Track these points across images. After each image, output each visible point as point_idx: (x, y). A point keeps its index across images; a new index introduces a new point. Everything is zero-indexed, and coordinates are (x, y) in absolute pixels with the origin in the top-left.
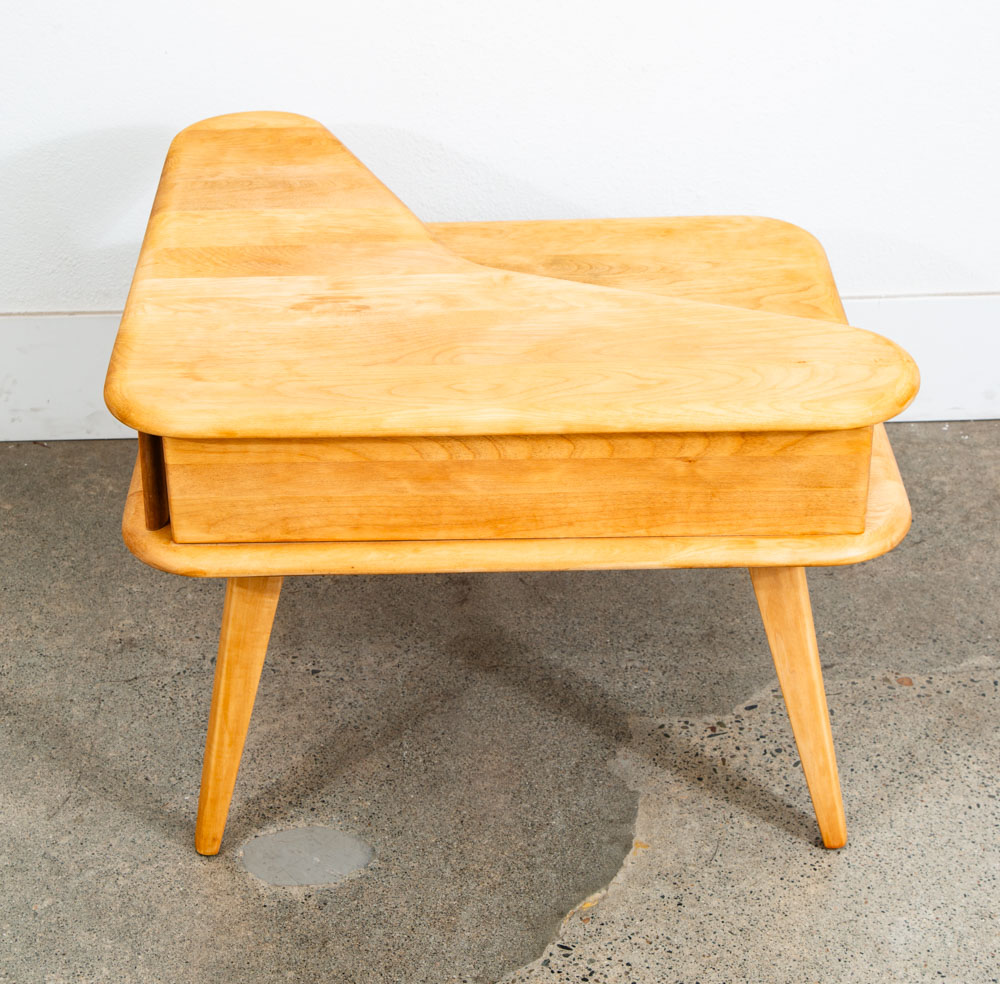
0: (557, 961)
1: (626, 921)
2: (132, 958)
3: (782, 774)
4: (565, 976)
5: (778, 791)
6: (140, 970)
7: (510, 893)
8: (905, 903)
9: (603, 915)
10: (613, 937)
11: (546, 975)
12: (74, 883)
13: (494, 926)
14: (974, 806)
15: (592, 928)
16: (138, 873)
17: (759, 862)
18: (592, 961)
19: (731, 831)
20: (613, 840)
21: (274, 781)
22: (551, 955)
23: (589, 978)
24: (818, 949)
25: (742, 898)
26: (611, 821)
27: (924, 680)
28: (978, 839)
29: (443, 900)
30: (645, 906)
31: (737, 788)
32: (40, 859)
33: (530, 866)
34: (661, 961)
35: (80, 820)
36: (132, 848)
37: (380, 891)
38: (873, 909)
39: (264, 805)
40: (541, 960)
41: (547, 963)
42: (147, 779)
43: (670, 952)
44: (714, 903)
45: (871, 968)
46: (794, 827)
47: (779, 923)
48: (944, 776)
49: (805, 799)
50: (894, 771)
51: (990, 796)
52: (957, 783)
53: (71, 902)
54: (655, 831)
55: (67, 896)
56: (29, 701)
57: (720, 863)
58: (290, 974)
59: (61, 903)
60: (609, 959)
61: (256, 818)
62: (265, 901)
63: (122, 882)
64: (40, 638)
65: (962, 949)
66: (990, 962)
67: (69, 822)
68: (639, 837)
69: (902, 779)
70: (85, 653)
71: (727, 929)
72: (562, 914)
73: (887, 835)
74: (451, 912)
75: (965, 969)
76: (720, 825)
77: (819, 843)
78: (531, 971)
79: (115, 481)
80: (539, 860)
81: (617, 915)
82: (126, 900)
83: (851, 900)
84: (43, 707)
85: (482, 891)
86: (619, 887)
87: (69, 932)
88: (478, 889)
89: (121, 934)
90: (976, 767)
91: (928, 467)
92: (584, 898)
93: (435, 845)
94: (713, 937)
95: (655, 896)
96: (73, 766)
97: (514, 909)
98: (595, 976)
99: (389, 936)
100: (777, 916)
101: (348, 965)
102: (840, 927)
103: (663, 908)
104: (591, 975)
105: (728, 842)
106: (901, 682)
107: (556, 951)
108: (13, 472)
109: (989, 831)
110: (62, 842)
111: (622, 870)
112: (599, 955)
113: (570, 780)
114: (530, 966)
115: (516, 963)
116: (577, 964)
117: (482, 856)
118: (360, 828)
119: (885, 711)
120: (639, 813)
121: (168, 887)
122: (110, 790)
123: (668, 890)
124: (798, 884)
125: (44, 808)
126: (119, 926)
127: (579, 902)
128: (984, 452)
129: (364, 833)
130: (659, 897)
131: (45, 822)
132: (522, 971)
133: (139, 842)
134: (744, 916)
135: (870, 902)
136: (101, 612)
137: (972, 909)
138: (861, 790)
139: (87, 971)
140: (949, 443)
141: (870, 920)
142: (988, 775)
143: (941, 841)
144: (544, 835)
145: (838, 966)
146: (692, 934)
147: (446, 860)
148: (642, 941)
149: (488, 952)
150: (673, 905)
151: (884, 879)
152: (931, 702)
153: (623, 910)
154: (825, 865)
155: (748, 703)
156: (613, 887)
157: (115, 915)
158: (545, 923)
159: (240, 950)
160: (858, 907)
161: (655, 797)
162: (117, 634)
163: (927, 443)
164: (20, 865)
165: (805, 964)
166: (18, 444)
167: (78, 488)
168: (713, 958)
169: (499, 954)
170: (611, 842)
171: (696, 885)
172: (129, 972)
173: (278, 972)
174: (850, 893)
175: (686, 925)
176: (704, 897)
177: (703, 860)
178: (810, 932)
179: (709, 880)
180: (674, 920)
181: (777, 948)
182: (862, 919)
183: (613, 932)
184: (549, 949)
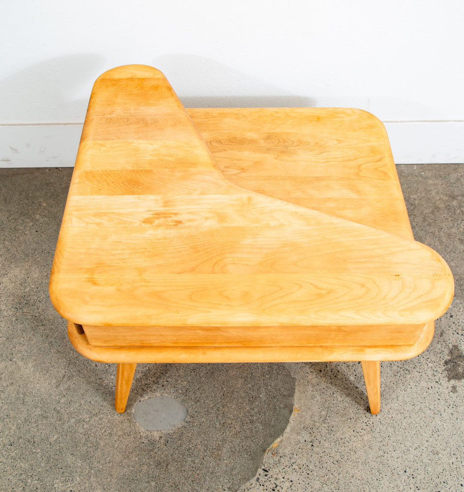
0: (262, 479)
1: (291, 455)
2: (89, 472)
3: (354, 368)
4: (265, 488)
5: (352, 378)
6: (92, 479)
7: (243, 438)
8: (403, 446)
9: (281, 451)
10: (285, 464)
11: (257, 487)
13: (236, 457)
14: (430, 388)
15: (277, 458)
16: (92, 421)
17: (345, 421)
18: (276, 479)
19: (333, 402)
20: (286, 406)
21: (147, 368)
22: (260, 475)
23: (275, 489)
24: (369, 473)
26: (284, 396)
28: (432, 407)
29: (216, 441)
30: (298, 447)
31: (336, 377)
32: (53, 411)
33: (252, 422)
34: (304, 480)
35: (68, 389)
36: (90, 406)
37: (190, 435)
38: (390, 449)
39: (143, 383)
40: (255, 478)
41: (258, 479)
42: (96, 365)
43: (308, 474)
44: (326, 445)
45: (390, 485)
46: (358, 400)
47: (353, 457)
48: (418, 369)
49: (363, 383)
50: (398, 367)
51: (437, 382)
52: (423, 374)
53: (65, 437)
54: (302, 401)
55: (64, 433)
56: (50, 317)
57: (329, 421)
58: (153, 484)
59: (61, 437)
60: (284, 478)
61: (140, 390)
62: (143, 440)
63: (85, 426)
65: (426, 473)
66: (437, 481)
67: (65, 390)
68: (296, 406)
69: (402, 372)
71: (332, 461)
72: (264, 451)
73: (396, 405)
74: (219, 449)
75: (428, 485)
76: (329, 399)
77: (368, 409)
78: (252, 484)
80: (255, 418)
81: (287, 451)
82: (87, 437)
83: (381, 444)
84: (56, 321)
85: (232, 436)
86: (288, 435)
87: (64, 455)
88: (230, 435)
89: (86, 457)
90: (430, 365)
91: (409, 190)
92: (273, 441)
93: (212, 408)
94: (326, 465)
95: (302, 441)
96: (67, 357)
97: (245, 447)
98: (278, 488)
99: (193, 462)
100: (352, 453)
101: (177, 479)
102: (377, 460)
103: (306, 447)
104: (276, 487)
105: (332, 409)
107: (262, 472)
109: (436, 402)
111: (289, 425)
112: (279, 475)
113: (268, 370)
114: (251, 481)
115: (245, 479)
116: (270, 481)
117: (232, 415)
118: (183, 397)
120: (296, 391)
121: (104, 430)
122: (81, 371)
123: (307, 437)
124: (360, 434)
125: (55, 381)
126: (84, 452)
127: (271, 443)
128: (430, 182)
129: (183, 401)
130: (304, 441)
131: (55, 389)
132: (248, 484)
133: (93, 403)
134: (339, 453)
135: (389, 445)
137: (430, 449)
138: (385, 378)
139: (71, 479)
140: (416, 176)
141: (390, 456)
142: (435, 370)
143: (417, 408)
144: (257, 403)
145: (376, 483)
146: (317, 463)
147: (217, 417)
148: (297, 467)
149: (234, 472)
150: (309, 446)
151: (395, 431)
153: (289, 448)
154: (371, 423)
156: (285, 435)
157: (82, 446)
158: (257, 456)
159: (133, 469)
160: (384, 448)
161: (302, 381)
163: (408, 176)
164: (45, 415)
165: (363, 482)
166: (50, 169)
168: (326, 478)
169: (238, 474)
170: (284, 408)
171: (319, 434)
172: (88, 480)
173: (148, 482)
174: (381, 439)
175: (315, 458)
176: (322, 441)
177: (322, 419)
178: (365, 463)
179: (324, 431)
180: (310, 455)
181: (352, 472)
182: (386, 455)
183: (285, 461)
184: (259, 471)
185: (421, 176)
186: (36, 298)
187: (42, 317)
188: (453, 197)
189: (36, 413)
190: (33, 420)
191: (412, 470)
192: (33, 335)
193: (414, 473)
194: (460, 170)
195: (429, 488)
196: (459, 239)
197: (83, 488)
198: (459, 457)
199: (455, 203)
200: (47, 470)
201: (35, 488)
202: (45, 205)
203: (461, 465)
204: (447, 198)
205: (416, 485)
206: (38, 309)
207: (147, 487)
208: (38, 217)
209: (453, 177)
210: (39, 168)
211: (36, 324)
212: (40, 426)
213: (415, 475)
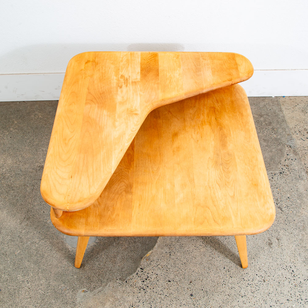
0: (140, 273)
1: (157, 260)
2: (38, 270)
4: (141, 278)
6: (40, 274)
7: (129, 251)
9: (151, 258)
10: (154, 265)
11: (137, 278)
13: (125, 262)
15: (149, 262)
16: (40, 243)
17: (190, 241)
18: (148, 273)
22: (138, 271)
23: (147, 279)
24: (203, 269)
25: (185, 253)
29: (113, 253)
30: (162, 255)
32: (17, 237)
34: (165, 273)
35: (27, 225)
36: (39, 235)
37: (98, 250)
38: (216, 256)
40: (136, 273)
41: (137, 274)
42: (44, 212)
43: (167, 270)
44: (178, 255)
45: (215, 275)
47: (194, 261)
53: (24, 252)
55: (23, 250)
56: (17, 185)
57: (180, 241)
58: (75, 277)
59: (22, 252)
60: (152, 273)
62: (70, 253)
63: (36, 245)
64: (21, 166)
65: (236, 269)
67: (25, 226)
70: (31, 170)
71: (181, 263)
72: (142, 258)
74: (115, 257)
78: (133, 276)
79: (41, 114)
80: (137, 240)
81: (155, 258)
82: (37, 252)
83: (211, 253)
84: (21, 188)
85: (123, 250)
86: (156, 249)
87: (23, 262)
88: (122, 249)
89: (36, 263)
92: (147, 253)
94: (177, 265)
95: (164, 252)
96: (27, 207)
97: (130, 256)
98: (149, 278)
99: (100, 264)
100: (193, 258)
101: (89, 274)
102: (208, 262)
103: (166, 256)
104: (148, 278)
107: (140, 270)
108: (18, 111)
110: (23, 232)
111: (157, 244)
112: (150, 271)
115: (130, 274)
116: (144, 274)
121: (47, 248)
122: (35, 215)
123: (167, 250)
124: (199, 248)
125: (19, 221)
126: (35, 260)
127: (146, 254)
130: (165, 253)
131: (19, 225)
132: (131, 276)
133: (41, 233)
134: (185, 259)
135: (216, 254)
136: (36, 157)
139: (27, 274)
141: (215, 260)
145: (207, 275)
146: (173, 264)
148: (160, 267)
149: (123, 270)
150: (168, 255)
151: (219, 246)
153: (156, 256)
156: (154, 249)
157: (34, 256)
158: (137, 261)
159: (64, 269)
160: (213, 256)
162: (39, 164)
164: (13, 240)
165: (199, 274)
166: (20, 102)
167: (33, 116)
168: (178, 272)
169: (126, 271)
171: (174, 248)
172: (37, 275)
173: (73, 276)
174: (211, 251)
175: (171, 262)
176: (176, 252)
177: (176, 240)
178: (201, 264)
179: (177, 247)
180: (168, 260)
181: (193, 269)
182: (213, 259)
183: (154, 264)
184: (138, 268)
186: (9, 175)
187: (12, 185)
188: (261, 116)
189: (7, 239)
190: (6, 243)
191: (228, 267)
192: (7, 195)
193: (229, 269)
194: (266, 100)
195: (238, 277)
196: (263, 139)
197: (34, 279)
198: (256, 259)
199: (262, 119)
200: (13, 270)
201: (6, 280)
202: (16, 122)
203: (257, 264)
204: (257, 116)
205: (230, 275)
206: (10, 181)
207: (72, 278)
208: (12, 129)
209: (262, 104)
210: (13, 102)
211: (9, 189)
212: (10, 246)
213: (230, 270)
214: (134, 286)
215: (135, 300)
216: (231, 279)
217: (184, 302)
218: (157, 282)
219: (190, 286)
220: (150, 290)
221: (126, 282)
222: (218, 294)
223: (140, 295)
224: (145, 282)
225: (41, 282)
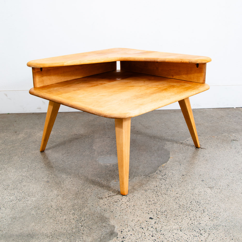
0: (159, 173)
1: (171, 167)
2: (78, 173)
4: (161, 175)
6: (80, 175)
7: (148, 164)
8: (222, 163)
9: (166, 166)
10: (169, 169)
11: (157, 175)
12: (67, 163)
13: (146, 168)
15: (165, 168)
16: (78, 162)
17: (194, 159)
18: (165, 173)
19: (187, 155)
20: (166, 157)
21: (103, 150)
24: (208, 170)
25: (192, 164)
26: (165, 155)
27: (217, 137)
28: (232, 155)
30: (174, 165)
32: (61, 160)
33: (151, 161)
34: (178, 172)
35: (68, 155)
36: (77, 159)
38: (216, 164)
40: (156, 173)
43: (180, 171)
44: (187, 164)
45: (218, 172)
47: (199, 167)
50: (215, 147)
52: (226, 148)
54: (174, 156)
55: (66, 165)
57: (186, 159)
58: (108, 175)
59: (64, 166)
60: (169, 172)
62: (102, 166)
63: (75, 163)
64: (60, 134)
65: (234, 169)
67: (66, 156)
68: (171, 156)
69: (217, 148)
70: (68, 135)
71: (190, 168)
72: (158, 167)
73: (216, 155)
74: (138, 167)
79: (73, 116)
80: (153, 160)
81: (169, 166)
83: (212, 163)
85: (143, 164)
86: (169, 163)
87: (66, 170)
94: (187, 169)
96: (66, 149)
97: (150, 166)
98: (167, 175)
102: (211, 167)
105: (187, 157)
106: (213, 137)
107: (158, 171)
110: (65, 158)
111: (169, 161)
112: (167, 172)
113: (157, 150)
114: (154, 173)
115: (151, 173)
116: (163, 173)
117: (142, 159)
119: (211, 140)
120: (170, 153)
121: (84, 164)
122: (73, 152)
123: (178, 163)
124: (202, 162)
125: (61, 154)
126: (75, 169)
127: (162, 165)
128: (218, 112)
130: (176, 164)
131: (61, 156)
132: (152, 174)
133: (79, 158)
134: (193, 166)
136: (71, 131)
137: (234, 164)
139: (70, 175)
141: (216, 166)
143: (226, 155)
144: (153, 157)
145: (212, 172)
146: (183, 168)
147: (136, 160)
148: (174, 170)
149: (145, 172)
150: (179, 165)
151: (217, 160)
152: (219, 139)
154: (206, 159)
155: (187, 140)
156: (167, 163)
157: (75, 167)
158: (156, 168)
159: (98, 172)
161: (173, 151)
163: (209, 111)
165: (206, 172)
167: (67, 117)
169: (148, 172)
171: (183, 162)
177: (183, 159)
179: (185, 162)
180: (180, 167)
184: (157, 171)
185: (214, 111)
191: (227, 169)
204: (226, 114)
213: (229, 170)
214: (156, 178)
215: (158, 184)
216: (231, 173)
217: (198, 184)
218: (173, 176)
219: (200, 177)
220: (169, 179)
221: (149, 176)
222: (224, 179)
223: (161, 182)
224: (164, 176)
225: (81, 178)
